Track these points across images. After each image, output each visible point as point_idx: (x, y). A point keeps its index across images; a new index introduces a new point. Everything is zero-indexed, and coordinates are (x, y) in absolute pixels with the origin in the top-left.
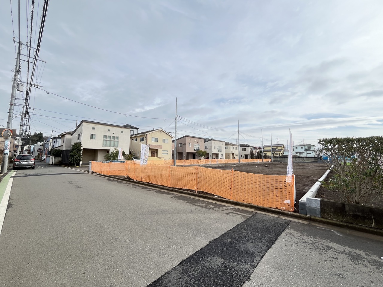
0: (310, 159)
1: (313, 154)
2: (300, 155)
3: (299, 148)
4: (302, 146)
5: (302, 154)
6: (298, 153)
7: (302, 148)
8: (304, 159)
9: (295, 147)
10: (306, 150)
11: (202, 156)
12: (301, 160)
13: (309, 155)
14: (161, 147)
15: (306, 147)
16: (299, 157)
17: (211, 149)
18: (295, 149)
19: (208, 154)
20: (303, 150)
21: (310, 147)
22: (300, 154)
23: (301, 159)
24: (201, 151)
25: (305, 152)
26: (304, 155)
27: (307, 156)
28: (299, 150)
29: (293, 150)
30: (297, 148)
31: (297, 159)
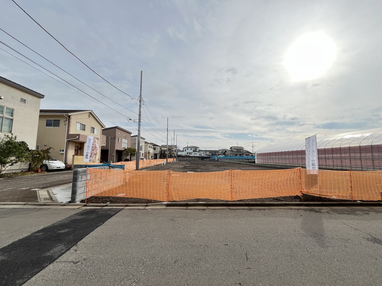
0: (196, 158)
1: (198, 154)
3: (189, 149)
4: (191, 147)
5: (191, 154)
6: (189, 154)
7: (191, 149)
8: (192, 158)
9: (186, 148)
10: (194, 151)
13: (196, 155)
15: (194, 149)
16: (189, 157)
18: (187, 150)
20: (192, 151)
21: (196, 149)
22: (190, 154)
23: (190, 159)
24: (131, 149)
25: (193, 153)
26: (192, 155)
27: (195, 156)
28: (190, 151)
29: (185, 151)
30: (188, 149)
31: (188, 158)
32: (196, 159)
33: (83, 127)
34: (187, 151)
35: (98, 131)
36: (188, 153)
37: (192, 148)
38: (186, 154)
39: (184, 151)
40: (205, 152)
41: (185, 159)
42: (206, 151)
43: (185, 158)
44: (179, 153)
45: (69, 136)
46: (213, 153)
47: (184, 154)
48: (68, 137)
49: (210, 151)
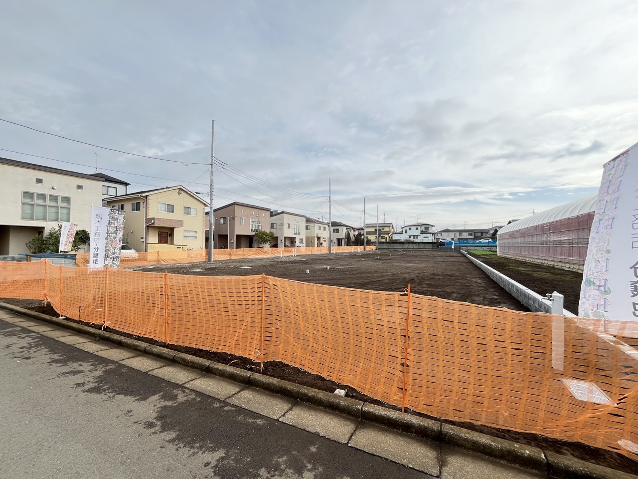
1: (431, 239)
2: (414, 240)
3: (414, 228)
4: (417, 226)
5: (417, 238)
6: (412, 237)
7: (417, 229)
8: (419, 246)
9: (408, 228)
10: (422, 232)
11: (265, 241)
13: (426, 240)
14: (181, 223)
15: (423, 228)
16: (413, 243)
17: (282, 230)
18: (408, 231)
19: (277, 238)
20: (418, 232)
21: (427, 228)
22: (414, 238)
23: (416, 246)
24: (264, 233)
25: (422, 235)
26: (419, 239)
28: (414, 232)
29: (406, 232)
30: (410, 229)
31: (411, 246)
32: (428, 246)
33: (171, 208)
34: (410, 233)
35: (198, 211)
36: (410, 237)
37: (419, 227)
38: (407, 238)
39: (404, 232)
40: (458, 233)
41: (406, 246)
42: (461, 232)
43: (405, 244)
44: (395, 237)
45: (148, 220)
46: (478, 234)
47: (403, 238)
48: (146, 222)
49: (470, 232)
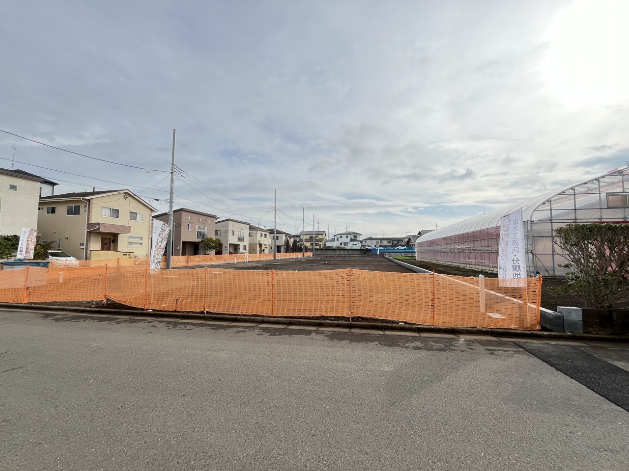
0: (356, 251)
2: (345, 247)
3: (344, 236)
4: (347, 234)
5: (347, 245)
6: (343, 244)
7: (347, 237)
8: (349, 252)
10: (352, 240)
11: (211, 248)
12: (346, 254)
13: (355, 247)
14: (127, 229)
15: (352, 236)
17: (226, 237)
19: (221, 245)
20: (348, 240)
21: (355, 237)
22: (345, 245)
24: (211, 240)
25: (351, 243)
26: (349, 247)
27: (353, 248)
28: (344, 239)
29: (338, 240)
30: (341, 237)
31: (342, 252)
32: (356, 253)
33: (116, 213)
34: (341, 240)
35: (145, 216)
36: (341, 244)
37: (349, 236)
38: (339, 245)
39: (336, 240)
40: (379, 241)
41: (338, 253)
42: (382, 240)
43: (336, 251)
44: (328, 244)
45: (90, 225)
46: (395, 242)
47: (335, 245)
48: (88, 228)
49: (389, 240)
